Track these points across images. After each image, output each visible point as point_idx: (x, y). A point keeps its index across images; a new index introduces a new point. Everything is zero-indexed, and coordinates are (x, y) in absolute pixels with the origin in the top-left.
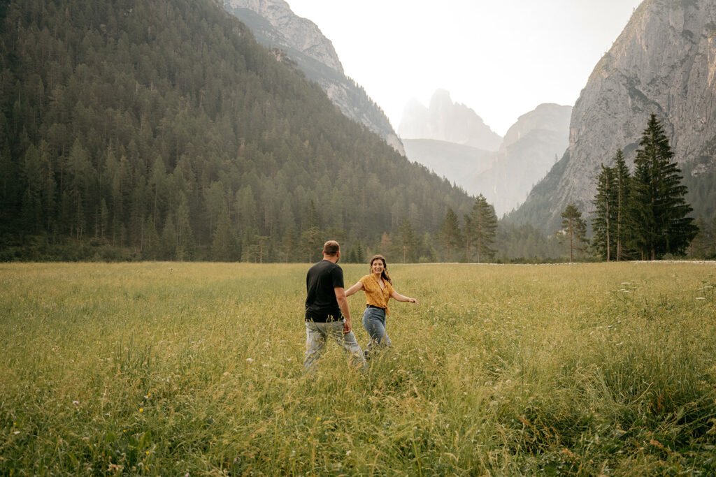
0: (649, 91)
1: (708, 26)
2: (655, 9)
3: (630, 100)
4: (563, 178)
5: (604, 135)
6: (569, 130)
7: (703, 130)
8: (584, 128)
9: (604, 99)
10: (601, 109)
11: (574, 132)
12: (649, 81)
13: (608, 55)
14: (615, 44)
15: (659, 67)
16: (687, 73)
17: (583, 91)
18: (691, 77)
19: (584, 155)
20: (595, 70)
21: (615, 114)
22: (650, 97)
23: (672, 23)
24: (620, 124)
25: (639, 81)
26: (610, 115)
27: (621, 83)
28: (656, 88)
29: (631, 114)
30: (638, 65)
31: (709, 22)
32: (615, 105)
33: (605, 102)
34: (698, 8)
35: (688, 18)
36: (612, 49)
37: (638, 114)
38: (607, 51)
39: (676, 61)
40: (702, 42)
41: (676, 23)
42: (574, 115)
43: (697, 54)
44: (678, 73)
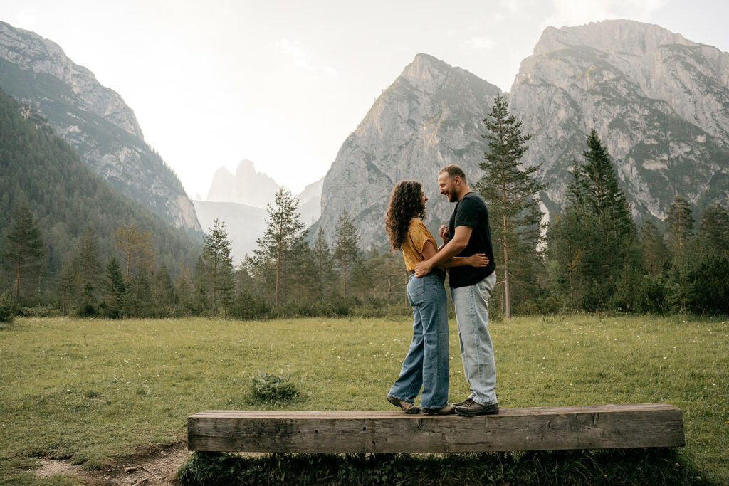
0: (382, 165)
1: (423, 117)
3: (367, 173)
5: (345, 201)
6: (321, 196)
8: (331, 194)
9: (347, 170)
10: (344, 178)
11: (324, 199)
12: (382, 157)
13: (353, 135)
14: (359, 126)
15: (390, 147)
16: (410, 153)
17: (334, 163)
18: (412, 157)
19: (328, 218)
20: (343, 147)
21: (355, 183)
22: (383, 171)
23: (400, 113)
24: (358, 192)
25: (375, 157)
26: (350, 184)
27: (361, 158)
28: (387, 163)
29: (367, 184)
30: (375, 143)
31: (425, 114)
32: (355, 176)
33: (347, 173)
34: (419, 104)
35: (412, 110)
36: (356, 130)
37: (372, 185)
38: (353, 131)
39: (403, 143)
40: (420, 130)
41: (403, 113)
42: (324, 183)
43: (417, 138)
44: (404, 152)
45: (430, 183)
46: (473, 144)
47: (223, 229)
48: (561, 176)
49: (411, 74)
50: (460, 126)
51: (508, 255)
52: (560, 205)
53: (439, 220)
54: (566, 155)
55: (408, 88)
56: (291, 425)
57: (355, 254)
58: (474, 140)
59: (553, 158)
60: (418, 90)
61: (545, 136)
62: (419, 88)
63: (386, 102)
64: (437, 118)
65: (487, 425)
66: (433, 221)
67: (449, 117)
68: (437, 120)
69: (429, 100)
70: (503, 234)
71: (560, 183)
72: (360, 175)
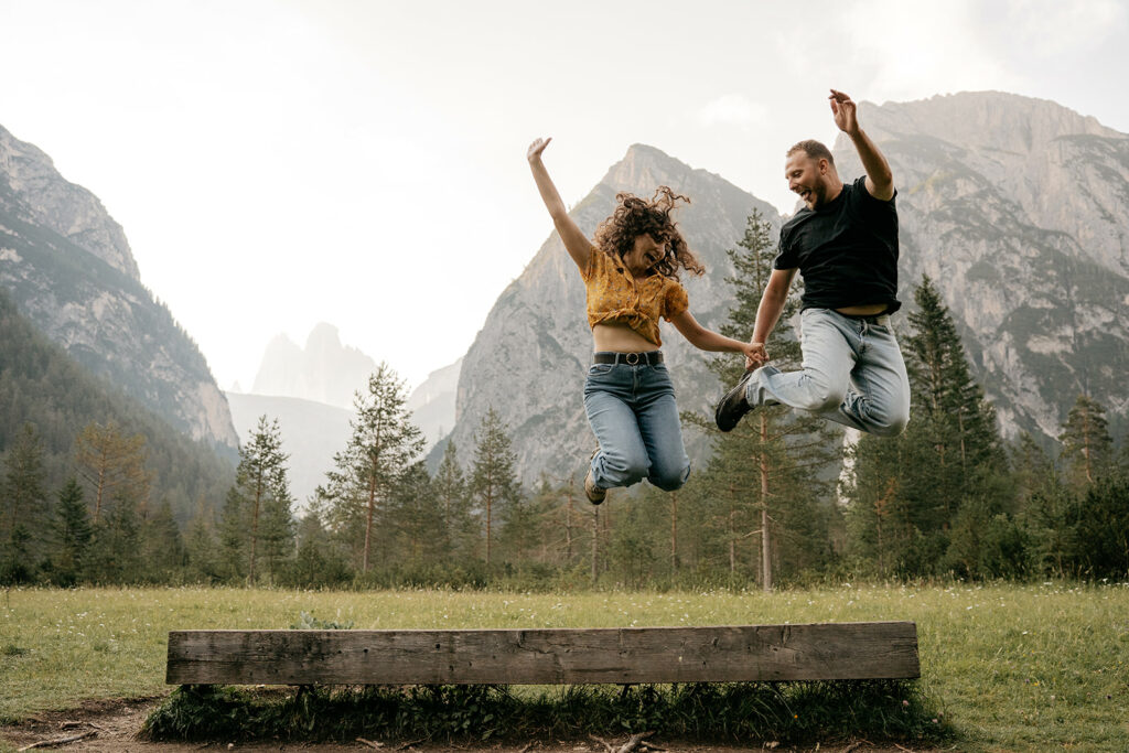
0: (566, 339)
3: (539, 351)
5: (499, 400)
6: (456, 390)
8: (474, 388)
9: (503, 346)
10: (498, 360)
11: (463, 395)
12: (566, 326)
13: (516, 283)
14: (527, 269)
17: (480, 334)
19: (468, 429)
20: (497, 304)
22: (567, 349)
24: (523, 385)
25: (554, 324)
26: (509, 370)
27: (528, 324)
28: (576, 336)
29: (539, 370)
30: (554, 299)
32: (518, 356)
33: (504, 350)
36: (522, 276)
37: (547, 372)
38: (516, 278)
42: (463, 368)
47: (274, 433)
49: (620, 180)
51: (768, 485)
56: (329, 641)
57: (506, 485)
65: (621, 643)
70: (759, 449)
72: (526, 355)
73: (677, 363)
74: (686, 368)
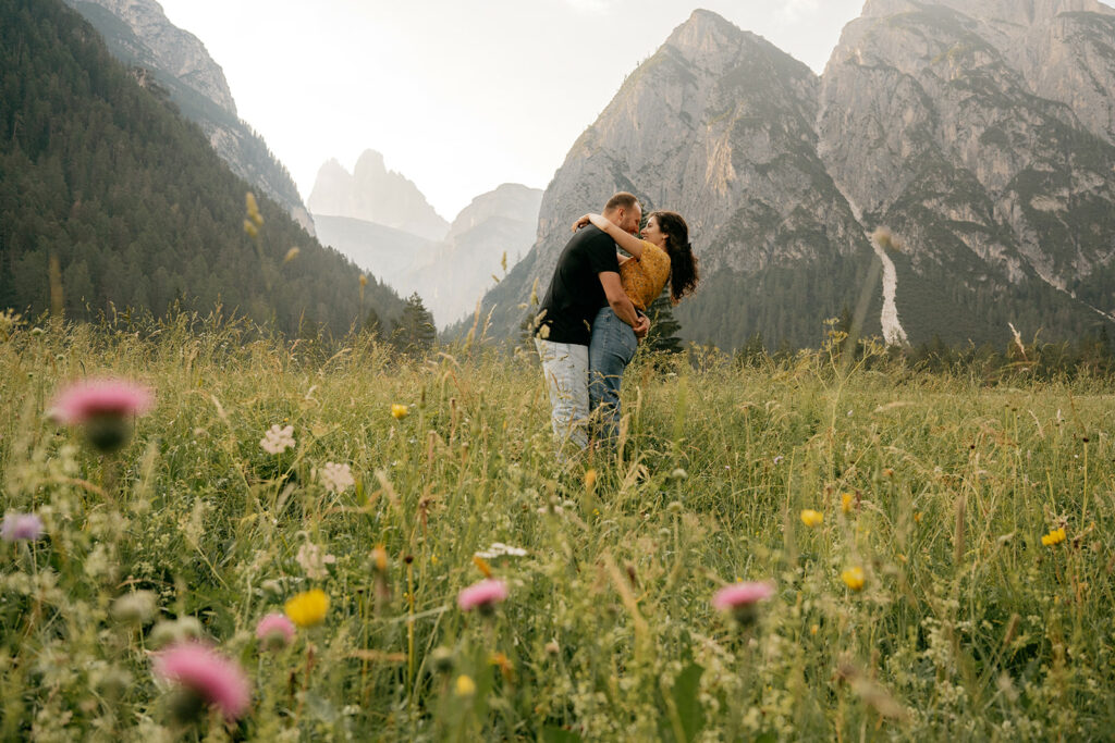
0: (639, 180)
1: (707, 110)
2: (650, 81)
4: (527, 282)
6: (537, 220)
7: (698, 235)
8: (556, 220)
9: (583, 184)
10: (579, 196)
11: (544, 224)
12: (640, 168)
13: (592, 129)
14: (601, 117)
15: (652, 152)
16: (683, 164)
17: (559, 172)
18: (687, 170)
20: (575, 147)
21: (597, 205)
23: (668, 101)
25: (628, 167)
26: (589, 206)
27: (605, 167)
28: (647, 178)
30: (628, 146)
31: (708, 106)
32: (597, 194)
33: (584, 188)
34: (697, 88)
35: (686, 98)
36: (597, 122)
39: (672, 147)
40: (701, 129)
41: (673, 101)
42: (544, 201)
43: (695, 142)
44: (673, 162)
45: (716, 213)
46: (783, 157)
48: (914, 213)
49: (684, 42)
50: (764, 127)
52: (910, 257)
53: (730, 269)
54: (921, 183)
55: (681, 63)
58: (783, 151)
59: (899, 185)
60: (695, 67)
61: (887, 150)
62: (697, 64)
63: (646, 83)
64: (728, 113)
66: (721, 270)
67: (747, 115)
68: (728, 117)
69: (716, 85)
71: (911, 224)
72: (604, 191)
73: (740, 206)
74: (748, 211)
